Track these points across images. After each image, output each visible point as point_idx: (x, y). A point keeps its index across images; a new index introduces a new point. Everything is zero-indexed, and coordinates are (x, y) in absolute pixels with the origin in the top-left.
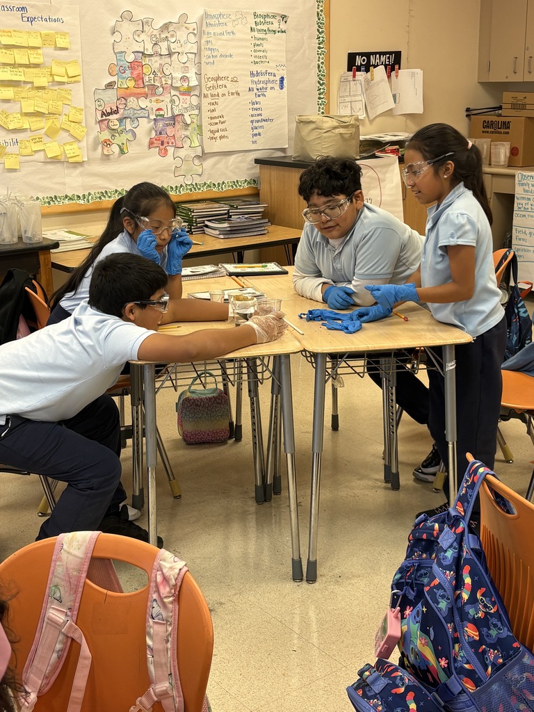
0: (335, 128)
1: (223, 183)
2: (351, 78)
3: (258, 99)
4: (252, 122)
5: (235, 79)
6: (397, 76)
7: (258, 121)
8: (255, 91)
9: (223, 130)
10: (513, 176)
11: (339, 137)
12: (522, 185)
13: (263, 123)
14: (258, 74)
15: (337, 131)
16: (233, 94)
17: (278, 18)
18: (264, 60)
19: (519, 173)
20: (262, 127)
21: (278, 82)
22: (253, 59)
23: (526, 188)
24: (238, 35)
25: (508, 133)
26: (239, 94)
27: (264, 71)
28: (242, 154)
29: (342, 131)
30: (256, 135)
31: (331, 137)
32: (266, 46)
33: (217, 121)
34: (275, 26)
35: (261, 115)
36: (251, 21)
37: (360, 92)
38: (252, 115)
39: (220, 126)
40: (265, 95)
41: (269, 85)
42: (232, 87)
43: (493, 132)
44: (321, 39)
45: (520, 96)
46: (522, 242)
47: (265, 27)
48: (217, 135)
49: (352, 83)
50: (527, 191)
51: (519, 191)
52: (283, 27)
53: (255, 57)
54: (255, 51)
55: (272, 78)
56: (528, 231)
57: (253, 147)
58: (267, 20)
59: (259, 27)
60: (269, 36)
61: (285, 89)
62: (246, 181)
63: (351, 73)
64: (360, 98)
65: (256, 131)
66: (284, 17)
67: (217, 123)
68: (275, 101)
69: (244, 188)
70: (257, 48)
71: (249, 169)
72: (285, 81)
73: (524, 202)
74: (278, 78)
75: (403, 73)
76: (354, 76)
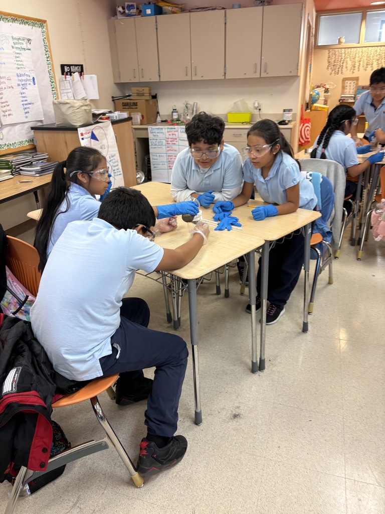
0: (82, 106)
1: (15, 143)
2: (64, 79)
3: (24, 91)
4: (23, 105)
5: (9, 78)
6: (83, 78)
7: (26, 104)
8: (21, 86)
9: (9, 111)
10: (147, 129)
11: (84, 111)
12: (152, 133)
13: (29, 106)
14: (21, 75)
15: (83, 108)
16: (10, 88)
17: (26, 41)
18: (22, 66)
19: (150, 127)
20: (29, 108)
21: (32, 80)
22: (16, 66)
23: (154, 134)
24: (6, 51)
25: (137, 108)
26: (13, 88)
27: (23, 74)
28: (21, 125)
29: (86, 108)
30: (26, 113)
31: (80, 112)
32: (22, 58)
33: (4, 104)
34: (24, 46)
35: (26, 100)
36: (11, 42)
37: (69, 87)
38: (22, 101)
39: (7, 108)
40: (26, 89)
41: (28, 82)
42: (8, 84)
43: (128, 108)
44: (47, 55)
45: (141, 89)
46: (155, 161)
47: (19, 46)
48: (7, 113)
49: (65, 82)
50: (155, 136)
51: (151, 136)
52: (29, 46)
53: (17, 64)
54: (17, 61)
55: (28, 78)
56: (158, 155)
57: (26, 120)
58: (20, 41)
59: (16, 46)
60: (22, 52)
61: (36, 84)
62: (26, 141)
63: (64, 76)
64: (70, 91)
65: (26, 111)
66: (29, 40)
67: (5, 106)
68: (32, 91)
69: (26, 145)
70: (17, 59)
71: (27, 134)
72: (35, 80)
73: (154, 141)
74: (31, 78)
75: (86, 77)
76: (66, 78)
